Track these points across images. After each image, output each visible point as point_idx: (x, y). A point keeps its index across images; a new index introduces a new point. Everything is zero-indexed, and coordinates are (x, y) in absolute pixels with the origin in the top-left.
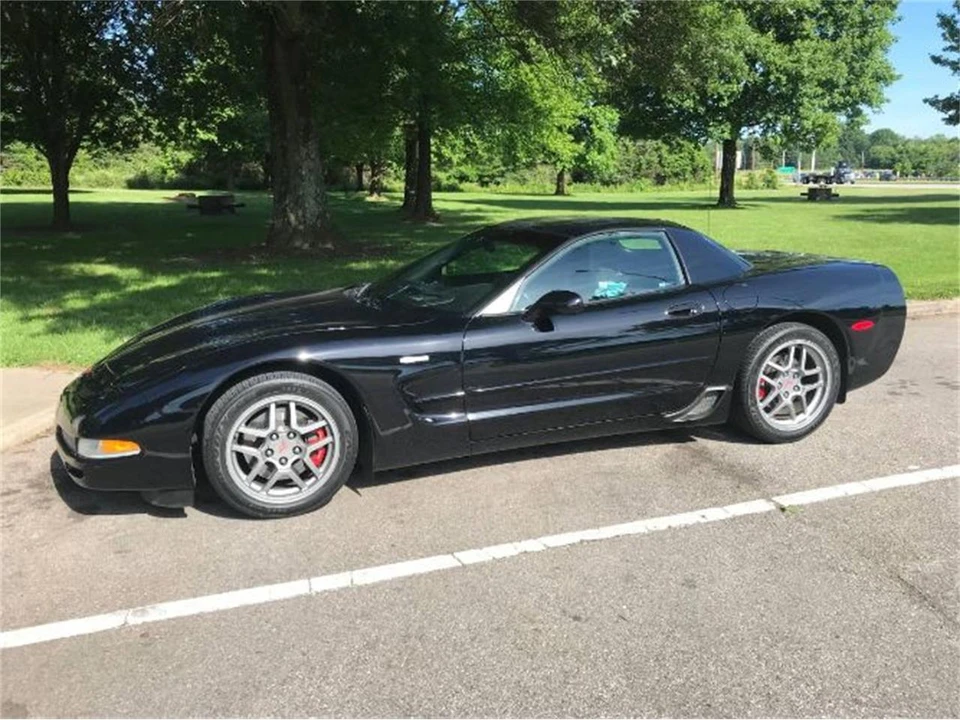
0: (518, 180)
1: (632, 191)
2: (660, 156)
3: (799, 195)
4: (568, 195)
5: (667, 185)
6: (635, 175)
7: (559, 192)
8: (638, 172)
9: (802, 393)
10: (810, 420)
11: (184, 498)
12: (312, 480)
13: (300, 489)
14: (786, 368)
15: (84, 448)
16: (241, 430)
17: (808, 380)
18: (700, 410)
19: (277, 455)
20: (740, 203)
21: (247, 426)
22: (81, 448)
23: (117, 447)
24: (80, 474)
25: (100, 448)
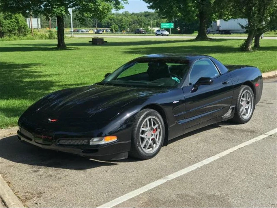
3: (88, 42)
5: (6, 37)
9: (247, 107)
10: (250, 115)
11: (125, 155)
12: (155, 145)
13: (153, 148)
14: (244, 99)
15: (95, 141)
16: (142, 129)
17: (248, 103)
18: (228, 114)
19: (148, 137)
20: (67, 46)
21: (143, 128)
22: (93, 141)
23: (109, 139)
24: (97, 150)
25: (104, 140)
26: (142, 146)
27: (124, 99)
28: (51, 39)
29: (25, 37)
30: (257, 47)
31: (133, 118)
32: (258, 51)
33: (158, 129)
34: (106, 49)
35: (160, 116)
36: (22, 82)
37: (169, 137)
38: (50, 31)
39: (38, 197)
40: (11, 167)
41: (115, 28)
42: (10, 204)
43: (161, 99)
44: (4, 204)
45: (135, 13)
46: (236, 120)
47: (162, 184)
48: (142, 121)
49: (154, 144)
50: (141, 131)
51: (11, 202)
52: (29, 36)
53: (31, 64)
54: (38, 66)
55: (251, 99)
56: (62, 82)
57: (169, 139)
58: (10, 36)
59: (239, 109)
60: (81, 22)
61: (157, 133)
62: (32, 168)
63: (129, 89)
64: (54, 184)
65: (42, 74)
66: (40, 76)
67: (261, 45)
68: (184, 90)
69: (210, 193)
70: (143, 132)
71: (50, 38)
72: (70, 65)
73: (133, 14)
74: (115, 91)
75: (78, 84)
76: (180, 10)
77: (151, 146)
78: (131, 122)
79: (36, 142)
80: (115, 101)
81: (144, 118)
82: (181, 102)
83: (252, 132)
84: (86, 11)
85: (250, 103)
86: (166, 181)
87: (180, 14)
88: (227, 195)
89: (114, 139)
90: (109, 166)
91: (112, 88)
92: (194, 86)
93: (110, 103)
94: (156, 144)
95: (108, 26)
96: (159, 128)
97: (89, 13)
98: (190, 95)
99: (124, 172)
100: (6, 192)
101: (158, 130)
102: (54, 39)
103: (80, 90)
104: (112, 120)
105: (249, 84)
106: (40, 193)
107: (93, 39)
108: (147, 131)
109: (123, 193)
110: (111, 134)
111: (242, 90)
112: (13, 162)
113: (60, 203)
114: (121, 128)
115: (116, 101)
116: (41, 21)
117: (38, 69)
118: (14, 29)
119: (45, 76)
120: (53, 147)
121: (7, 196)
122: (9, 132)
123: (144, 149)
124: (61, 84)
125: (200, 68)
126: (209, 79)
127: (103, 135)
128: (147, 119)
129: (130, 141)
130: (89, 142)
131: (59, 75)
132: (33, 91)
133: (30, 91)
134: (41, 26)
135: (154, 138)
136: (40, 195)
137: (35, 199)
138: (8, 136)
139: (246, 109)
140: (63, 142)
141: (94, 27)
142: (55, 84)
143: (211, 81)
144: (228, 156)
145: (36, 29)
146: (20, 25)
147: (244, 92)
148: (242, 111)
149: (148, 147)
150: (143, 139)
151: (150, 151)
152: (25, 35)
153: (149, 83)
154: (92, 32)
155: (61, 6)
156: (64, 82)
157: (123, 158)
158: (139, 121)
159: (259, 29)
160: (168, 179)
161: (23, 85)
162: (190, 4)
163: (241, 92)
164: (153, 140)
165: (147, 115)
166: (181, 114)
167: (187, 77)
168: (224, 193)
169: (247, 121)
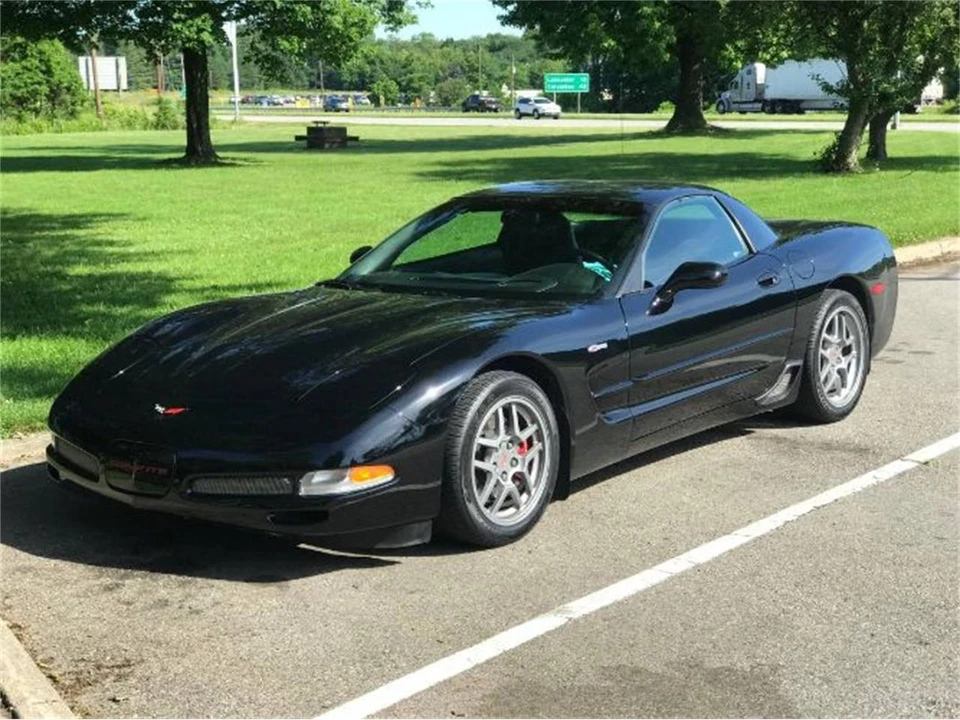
3: (292, 139)
9: (844, 365)
10: (853, 394)
11: (421, 533)
12: (525, 496)
13: (518, 507)
14: (834, 338)
15: (318, 483)
16: (479, 441)
17: (846, 351)
18: (779, 391)
19: (499, 470)
20: (220, 154)
21: (483, 436)
22: (309, 483)
23: (365, 475)
24: (324, 516)
25: (347, 479)
26: (482, 499)
27: (416, 338)
28: (164, 127)
29: (74, 123)
30: (877, 156)
31: (448, 406)
33: (535, 442)
34: (357, 163)
35: (542, 397)
36: (63, 277)
37: (573, 470)
38: (159, 102)
39: (119, 678)
40: (24, 573)
41: (385, 90)
42: (24, 700)
43: (546, 337)
46: (807, 409)
47: (548, 633)
48: (480, 413)
49: (521, 492)
50: (475, 448)
51: (26, 695)
52: (86, 117)
54: (119, 223)
55: (858, 336)
56: (200, 277)
57: (573, 478)
58: (20, 119)
59: (816, 372)
60: (270, 70)
61: (533, 453)
62: (99, 577)
63: (437, 302)
64: (174, 633)
65: (132, 250)
66: (124, 258)
67: (892, 151)
68: (624, 308)
69: (714, 662)
70: (484, 453)
71: (159, 125)
72: (233, 217)
73: (449, 42)
75: (258, 286)
76: (611, 29)
77: (510, 502)
78: (443, 416)
79: (111, 486)
80: (386, 345)
81: (487, 404)
82: (616, 347)
83: (862, 451)
84: (287, 32)
85: (854, 352)
86: (563, 623)
87: (611, 42)
88: (775, 669)
89: (380, 477)
92: (661, 292)
94: (529, 493)
95: (362, 83)
96: (541, 439)
97: (295, 39)
98: (644, 322)
99: (418, 590)
101: (537, 446)
103: (265, 304)
104: (375, 411)
105: (852, 285)
106: (128, 663)
107: (310, 130)
108: (496, 449)
109: (417, 663)
110: (374, 458)
111: (827, 306)
112: (31, 556)
114: (409, 437)
115: (390, 344)
116: (129, 69)
117: (118, 232)
118: (35, 93)
119: (141, 256)
120: (171, 503)
123: (487, 512)
124: (198, 284)
125: (679, 230)
126: (713, 267)
127: (346, 461)
128: (498, 406)
129: (439, 483)
130: (296, 488)
131: (190, 254)
132: (102, 308)
133: (90, 309)
134: (130, 83)
135: (521, 474)
136: (127, 670)
137: (108, 683)
138: (13, 466)
139: (840, 372)
140: (205, 486)
141: (312, 86)
142: (177, 284)
143: (718, 274)
144: (778, 533)
145: (111, 94)
146: (55, 80)
147: (834, 314)
148: (826, 379)
149: (499, 503)
150: (482, 476)
151: (508, 517)
152: (73, 114)
153: (504, 282)
154: (307, 105)
155: (198, 15)
156: (208, 276)
157: (417, 542)
158: (470, 414)
159: (885, 97)
160: (570, 616)
161: (65, 287)
162: (647, 10)
163: (823, 313)
164: (518, 478)
165: (498, 394)
166: (613, 389)
167: (637, 259)
168: (764, 662)
169: (843, 414)
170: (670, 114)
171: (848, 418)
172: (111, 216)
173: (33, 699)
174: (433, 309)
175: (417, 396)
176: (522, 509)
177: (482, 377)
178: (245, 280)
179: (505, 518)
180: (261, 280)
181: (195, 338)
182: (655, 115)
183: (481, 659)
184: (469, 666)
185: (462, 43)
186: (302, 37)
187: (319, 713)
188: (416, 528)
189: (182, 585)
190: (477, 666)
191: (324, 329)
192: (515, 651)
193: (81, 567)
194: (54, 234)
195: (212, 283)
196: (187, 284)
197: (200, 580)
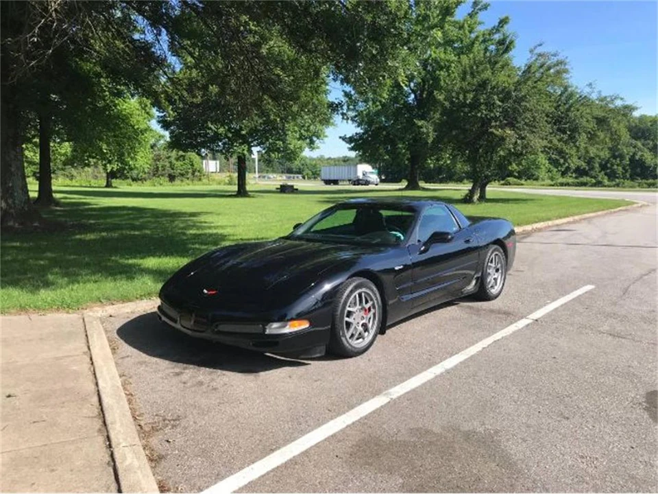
0: (67, 176)
1: (155, 186)
2: (170, 162)
3: (275, 189)
4: (115, 187)
5: (177, 182)
6: (154, 175)
7: (108, 185)
8: (156, 172)
9: (496, 276)
10: (499, 289)
11: (321, 351)
12: (367, 333)
13: (364, 339)
14: (493, 265)
15: (274, 328)
16: (348, 309)
17: (497, 270)
18: (471, 287)
19: (356, 322)
20: (250, 193)
21: (349, 306)
22: (270, 328)
23: (296, 325)
24: (276, 344)
25: (288, 327)
26: (348, 335)
27: (319, 262)
28: (231, 184)
29: (200, 182)
30: (482, 198)
31: (335, 292)
32: (486, 204)
33: (372, 309)
34: (296, 198)
35: (375, 289)
36: (184, 234)
37: (388, 320)
38: (230, 176)
39: (173, 426)
40: (141, 364)
41: (307, 174)
42: (119, 444)
43: (377, 263)
44: (108, 443)
45: (332, 157)
46: (482, 294)
47: (382, 407)
48: (349, 296)
49: (365, 332)
50: (346, 312)
51: (121, 441)
52: (205, 181)
53: (202, 213)
54: (209, 215)
55: (502, 264)
56: (236, 235)
57: (388, 324)
58: (182, 181)
59: (486, 279)
60: (267, 162)
61: (371, 315)
62: (174, 368)
63: (327, 246)
64: (204, 402)
65: (212, 225)
66: (210, 228)
67: (488, 196)
68: (410, 250)
69: (466, 427)
70: (350, 314)
71: (230, 184)
72: (251, 214)
73: (329, 159)
74: (306, 249)
75: (258, 239)
76: (387, 152)
77: (360, 336)
78: (331, 298)
79: (183, 325)
80: (307, 264)
81: (352, 292)
82: (406, 267)
83: (507, 314)
84: (273, 151)
85: (500, 271)
86: (388, 401)
87: (388, 157)
88: (497, 432)
89: (303, 325)
90: (295, 368)
91: (302, 245)
92: (425, 244)
93: (301, 267)
94: (368, 332)
95: (299, 172)
96: (374, 308)
97: (276, 153)
98: (416, 258)
99: (319, 380)
100: (118, 420)
101: (373, 311)
102: (235, 185)
103: (257, 246)
104: (302, 295)
105: (499, 243)
106: (178, 418)
107: (281, 186)
108: (354, 313)
109: (319, 423)
110: (301, 316)
111: (490, 252)
112: (147, 356)
113: (209, 441)
114: (316, 307)
115: (308, 265)
116: (220, 165)
117: (208, 218)
118: (187, 172)
119: (216, 227)
120: (207, 335)
121: (118, 426)
122: (152, 305)
123: (350, 341)
124: (235, 238)
125: (432, 218)
126: (448, 234)
127: (288, 317)
128: (356, 293)
129: (329, 327)
130: (264, 330)
131: (235, 226)
132: (197, 246)
133: (192, 246)
134: (220, 170)
135: (366, 324)
136: (178, 422)
137: (167, 430)
138: (149, 312)
139: (494, 279)
140: (224, 327)
141: (282, 172)
142: (227, 237)
143: (450, 237)
144: (480, 353)
145: (214, 174)
146: (195, 168)
147: (493, 256)
148: (490, 282)
149: (356, 336)
150: (348, 325)
151: (359, 343)
152: (200, 180)
153: (358, 238)
154: (280, 178)
155: (243, 144)
156: (240, 235)
157: (318, 355)
158: (344, 297)
159: (486, 177)
160: (391, 397)
161: (185, 238)
162: (400, 146)
163: (489, 254)
164: (364, 326)
165: (356, 288)
166: (405, 286)
167: (415, 230)
168: (490, 427)
169: (496, 297)
170: (406, 184)
171: (497, 299)
172: (207, 213)
173: (124, 444)
174: (328, 250)
175: (321, 288)
176: (366, 339)
177: (350, 280)
178: (254, 237)
179: (358, 344)
180: (259, 237)
181: (226, 259)
182: (400, 184)
183: (350, 422)
184: (344, 426)
185: (334, 159)
186: (279, 153)
187: (269, 454)
188: (318, 349)
189: (210, 374)
190: (347, 426)
191: (282, 257)
192: (366, 418)
193: (167, 362)
194: (186, 219)
195: (240, 237)
196: (231, 238)
197: (219, 372)
